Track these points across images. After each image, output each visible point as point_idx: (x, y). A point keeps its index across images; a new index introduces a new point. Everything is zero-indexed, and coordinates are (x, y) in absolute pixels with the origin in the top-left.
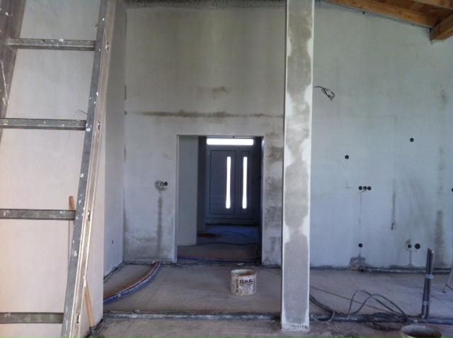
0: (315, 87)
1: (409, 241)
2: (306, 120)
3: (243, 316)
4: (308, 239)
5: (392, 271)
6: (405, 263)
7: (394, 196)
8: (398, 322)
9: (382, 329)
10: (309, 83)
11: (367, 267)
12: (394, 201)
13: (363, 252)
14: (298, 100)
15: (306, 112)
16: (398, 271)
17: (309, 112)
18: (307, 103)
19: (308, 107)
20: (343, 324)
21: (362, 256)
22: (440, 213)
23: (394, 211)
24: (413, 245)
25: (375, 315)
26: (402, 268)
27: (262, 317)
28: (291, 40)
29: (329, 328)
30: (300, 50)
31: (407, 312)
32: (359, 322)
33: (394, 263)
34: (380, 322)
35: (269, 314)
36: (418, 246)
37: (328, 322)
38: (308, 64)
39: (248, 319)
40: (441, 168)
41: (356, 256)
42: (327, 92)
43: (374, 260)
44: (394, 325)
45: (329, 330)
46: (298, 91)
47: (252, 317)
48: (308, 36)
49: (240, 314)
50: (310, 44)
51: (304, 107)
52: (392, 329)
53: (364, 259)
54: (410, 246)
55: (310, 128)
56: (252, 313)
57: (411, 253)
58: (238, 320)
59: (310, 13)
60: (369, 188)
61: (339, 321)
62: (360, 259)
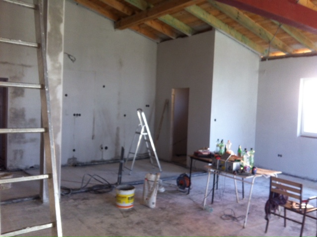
0: (65, 53)
1: (101, 146)
2: (59, 73)
3: (14, 201)
4: (60, 147)
5: (92, 164)
6: (99, 159)
7: (94, 119)
8: (107, 188)
9: (100, 193)
10: (61, 51)
11: (78, 163)
12: (94, 123)
13: (76, 155)
14: (55, 60)
15: (59, 68)
16: (96, 163)
17: (61, 68)
18: (60, 63)
19: (60, 66)
20: (78, 194)
21: (75, 157)
22: (118, 129)
23: (94, 128)
24: (104, 147)
25: (94, 187)
26: (98, 162)
27: (27, 199)
28: (50, 22)
29: (71, 197)
30: (56, 29)
31: (110, 182)
32: (86, 192)
33: (93, 159)
34: (97, 190)
35: (30, 197)
36: (106, 148)
37: (69, 195)
38: (61, 39)
39: (18, 202)
40: (119, 103)
41: (71, 157)
42: (71, 57)
43: (82, 159)
44: (105, 190)
45: (72, 199)
46: (54, 55)
47: (20, 200)
48: (60, 21)
49: (11, 200)
50: (62, 27)
51: (58, 65)
52: (104, 192)
53: (76, 158)
54: (102, 148)
55: (62, 78)
56: (19, 198)
57: (102, 152)
58: (10, 204)
59: (62, 7)
60: (80, 115)
61: (75, 193)
62: (74, 158)
